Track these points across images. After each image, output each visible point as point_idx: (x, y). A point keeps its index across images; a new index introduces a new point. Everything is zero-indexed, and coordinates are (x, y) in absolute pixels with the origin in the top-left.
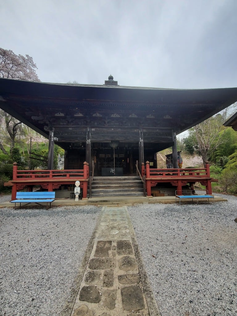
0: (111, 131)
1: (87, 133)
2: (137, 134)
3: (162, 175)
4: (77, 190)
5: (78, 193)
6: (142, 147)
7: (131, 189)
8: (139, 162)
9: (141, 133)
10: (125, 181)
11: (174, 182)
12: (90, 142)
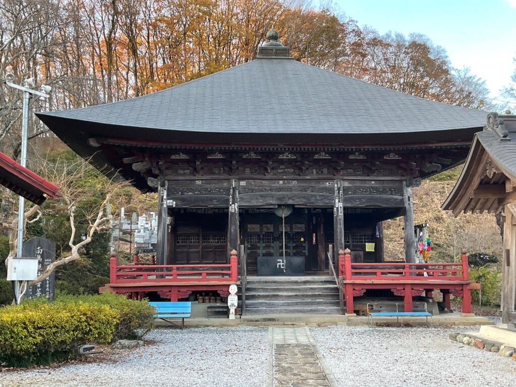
0: (278, 185)
1: (231, 190)
2: (331, 190)
3: (375, 273)
4: (233, 301)
5: (235, 306)
6: (340, 220)
7: (318, 300)
8: (333, 247)
9: (339, 189)
10: (306, 285)
11: (398, 288)
12: (236, 209)
